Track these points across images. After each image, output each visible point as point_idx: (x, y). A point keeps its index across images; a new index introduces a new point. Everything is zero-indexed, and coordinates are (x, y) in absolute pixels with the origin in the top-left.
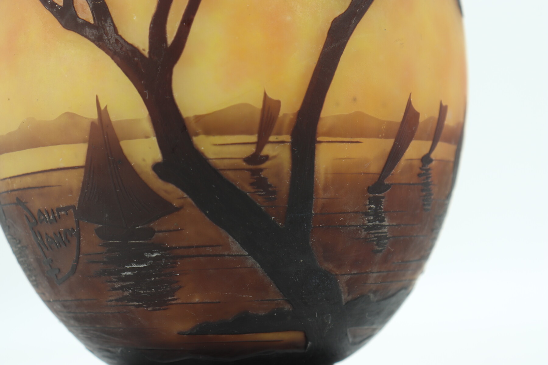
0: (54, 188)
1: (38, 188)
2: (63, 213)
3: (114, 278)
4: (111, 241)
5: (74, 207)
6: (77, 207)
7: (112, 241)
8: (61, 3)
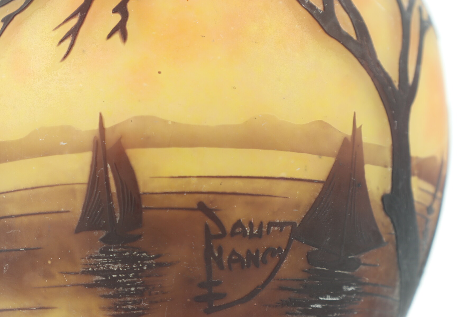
0: (276, 198)
1: (252, 195)
2: (276, 228)
3: (299, 310)
4: (319, 268)
5: (293, 224)
6: (298, 224)
7: (320, 268)
8: (320, 7)
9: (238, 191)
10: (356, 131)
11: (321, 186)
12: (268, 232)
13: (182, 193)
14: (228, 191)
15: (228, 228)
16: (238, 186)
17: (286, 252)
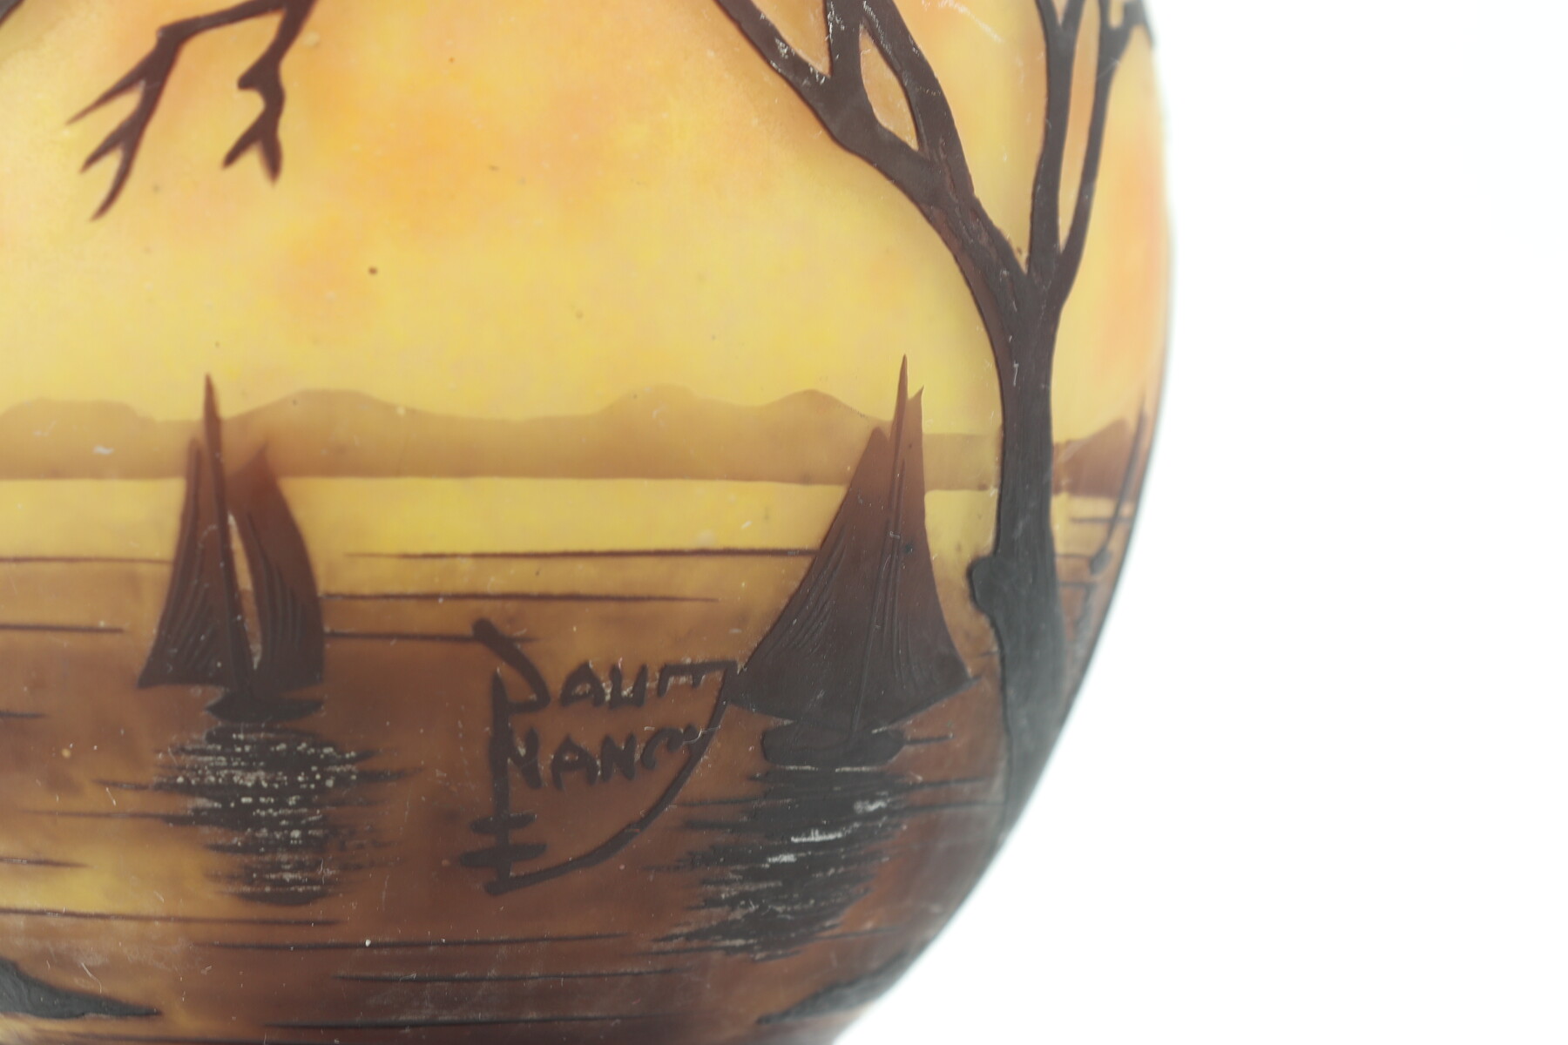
0: (686, 605)
1: (620, 599)
2: (683, 680)
3: (734, 872)
4: (792, 768)
5: (727, 666)
6: (740, 666)
7: (796, 768)
8: (820, 65)
9: (583, 589)
10: (907, 408)
11: (805, 562)
12: (661, 689)
15: (555, 685)
17: (707, 738)
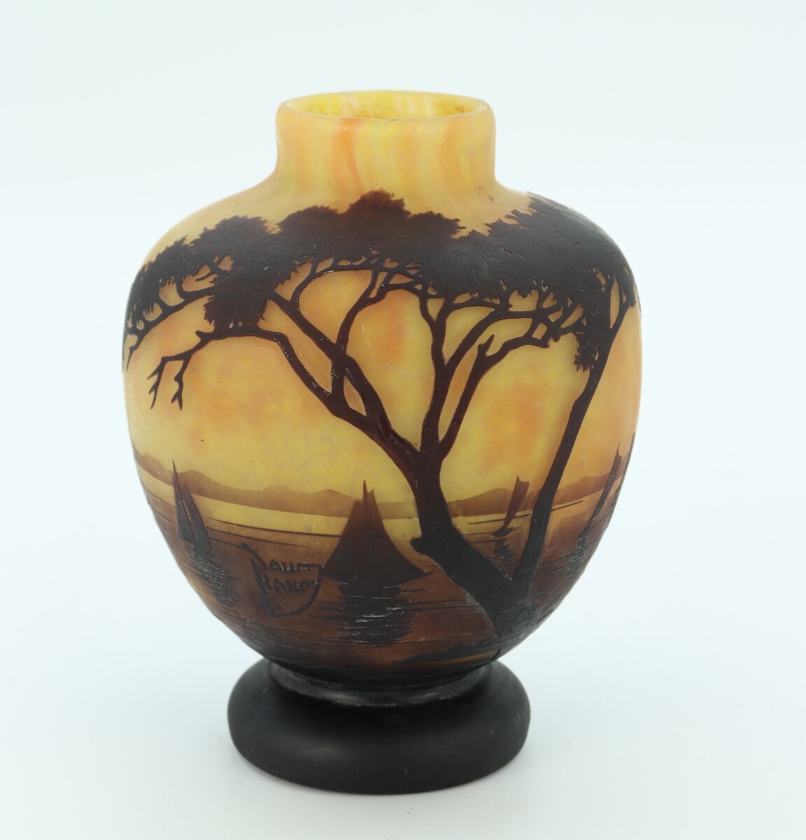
0: (299, 547)
2: (305, 568)
3: (347, 623)
5: (319, 566)
6: (323, 566)
7: (355, 596)
8: (329, 389)
9: (268, 539)
10: (368, 495)
11: (338, 539)
12: (299, 570)
13: (229, 534)
14: (261, 538)
16: (267, 536)
17: (319, 585)
